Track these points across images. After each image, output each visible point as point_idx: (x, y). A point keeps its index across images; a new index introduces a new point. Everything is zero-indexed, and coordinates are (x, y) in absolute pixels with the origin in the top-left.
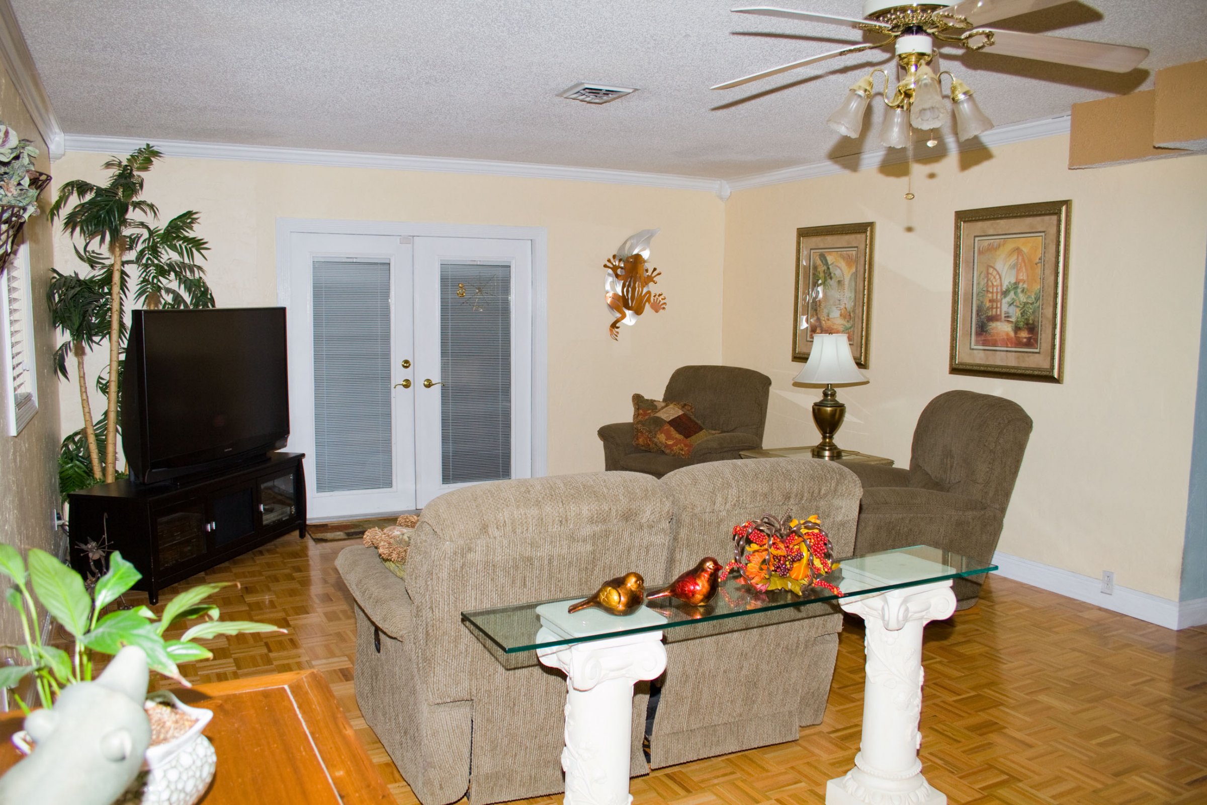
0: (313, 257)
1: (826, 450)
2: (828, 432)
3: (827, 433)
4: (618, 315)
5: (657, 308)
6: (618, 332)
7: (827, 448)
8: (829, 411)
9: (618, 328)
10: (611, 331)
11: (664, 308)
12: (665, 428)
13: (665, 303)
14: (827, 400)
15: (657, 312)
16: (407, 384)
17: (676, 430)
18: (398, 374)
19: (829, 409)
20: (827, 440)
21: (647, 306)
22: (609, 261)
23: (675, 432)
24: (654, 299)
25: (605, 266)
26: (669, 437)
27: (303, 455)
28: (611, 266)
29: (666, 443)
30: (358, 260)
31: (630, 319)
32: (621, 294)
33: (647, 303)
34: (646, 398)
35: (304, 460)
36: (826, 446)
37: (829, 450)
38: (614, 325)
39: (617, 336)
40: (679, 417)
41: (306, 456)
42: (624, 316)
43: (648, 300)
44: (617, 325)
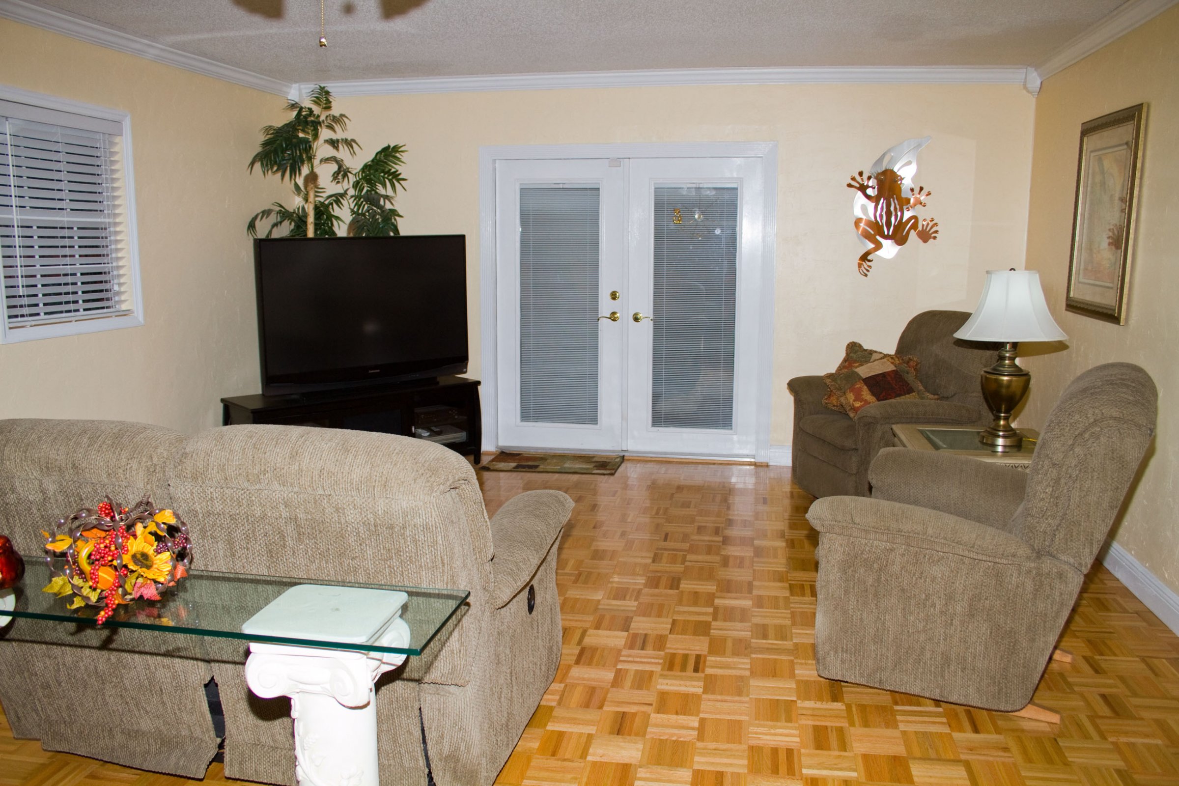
0: (521, 184)
1: (999, 436)
2: (1003, 411)
3: (1001, 412)
4: (871, 246)
5: (926, 236)
6: (870, 267)
7: (1001, 434)
8: (1005, 382)
9: (869, 261)
10: (860, 266)
11: (935, 238)
12: (857, 386)
13: (936, 232)
14: (1003, 366)
15: (925, 241)
16: (613, 317)
17: (870, 390)
18: (606, 306)
19: (1005, 378)
20: (1002, 422)
21: (913, 234)
22: (853, 179)
23: (868, 392)
24: (923, 225)
25: (850, 186)
26: (858, 398)
27: (479, 383)
28: (858, 185)
29: (853, 405)
30: (565, 186)
31: (889, 249)
32: (873, 219)
33: (912, 232)
34: (865, 347)
35: (479, 387)
36: (1000, 431)
37: (1003, 437)
38: (865, 257)
39: (868, 271)
40: (883, 375)
41: (482, 383)
42: (879, 246)
43: (914, 227)
44: (869, 258)
